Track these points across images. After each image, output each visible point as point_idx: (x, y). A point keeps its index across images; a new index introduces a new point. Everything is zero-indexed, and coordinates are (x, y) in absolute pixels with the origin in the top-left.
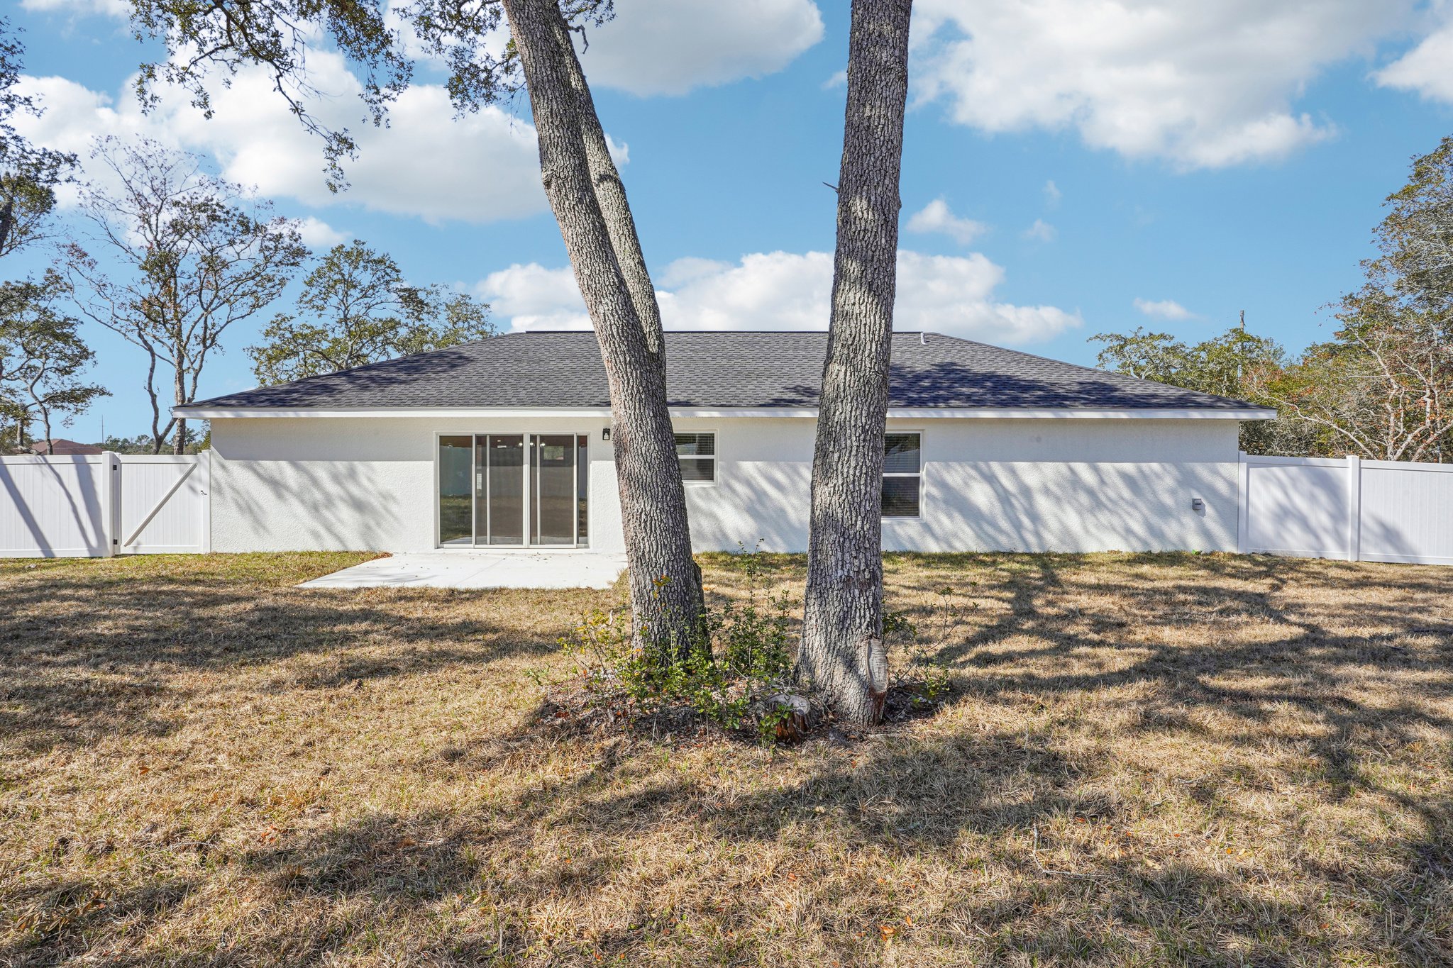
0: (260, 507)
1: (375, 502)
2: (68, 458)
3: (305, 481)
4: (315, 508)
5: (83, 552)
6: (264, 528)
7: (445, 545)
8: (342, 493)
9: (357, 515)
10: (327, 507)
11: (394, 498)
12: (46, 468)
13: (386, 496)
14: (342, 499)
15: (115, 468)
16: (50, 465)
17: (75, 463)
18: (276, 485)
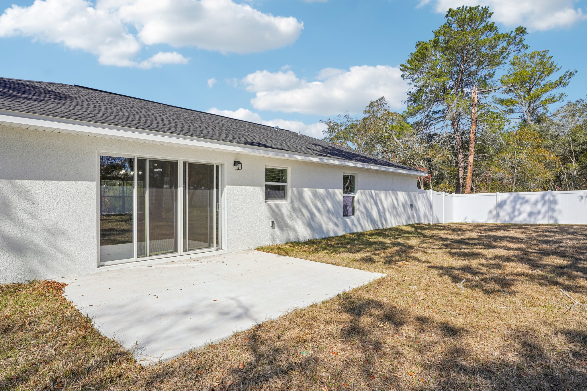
7: (106, 263)
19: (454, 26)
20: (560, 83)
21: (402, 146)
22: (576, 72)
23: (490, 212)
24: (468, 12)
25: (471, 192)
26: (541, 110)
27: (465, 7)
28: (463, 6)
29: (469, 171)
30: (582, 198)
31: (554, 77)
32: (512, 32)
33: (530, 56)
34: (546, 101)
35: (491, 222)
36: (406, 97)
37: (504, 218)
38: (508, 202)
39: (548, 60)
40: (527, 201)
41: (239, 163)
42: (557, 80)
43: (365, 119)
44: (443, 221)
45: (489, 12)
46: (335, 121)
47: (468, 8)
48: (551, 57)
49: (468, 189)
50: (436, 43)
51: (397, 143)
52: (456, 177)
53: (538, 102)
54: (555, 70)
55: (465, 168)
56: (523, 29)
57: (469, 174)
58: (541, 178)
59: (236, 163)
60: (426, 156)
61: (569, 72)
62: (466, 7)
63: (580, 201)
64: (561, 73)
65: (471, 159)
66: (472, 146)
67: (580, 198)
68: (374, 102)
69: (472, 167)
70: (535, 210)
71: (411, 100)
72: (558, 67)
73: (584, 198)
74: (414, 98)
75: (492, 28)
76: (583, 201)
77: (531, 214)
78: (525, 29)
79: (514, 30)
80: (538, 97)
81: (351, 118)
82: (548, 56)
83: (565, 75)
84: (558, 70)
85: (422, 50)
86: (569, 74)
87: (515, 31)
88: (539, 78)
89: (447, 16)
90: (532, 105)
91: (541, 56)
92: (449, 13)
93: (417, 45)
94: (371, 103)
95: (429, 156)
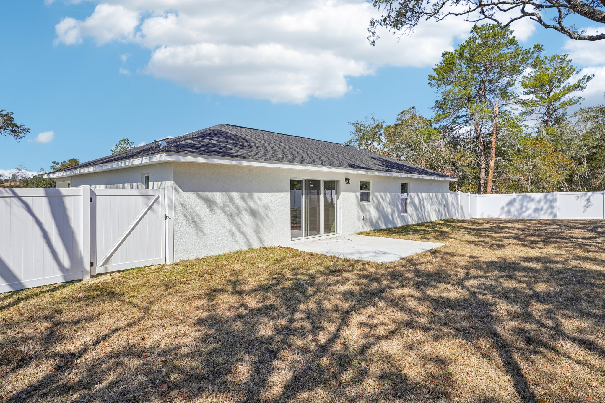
0: (200, 218)
1: (262, 211)
2: (41, 191)
3: (227, 200)
4: (230, 216)
5: (58, 278)
6: (202, 232)
8: (246, 206)
9: (252, 219)
10: (238, 215)
11: (270, 209)
12: (15, 200)
13: (267, 208)
14: (245, 209)
15: (91, 200)
16: (19, 198)
17: (47, 196)
18: (210, 204)
19: (479, 41)
20: (579, 86)
21: (430, 151)
22: (594, 76)
23: (503, 208)
24: (491, 29)
25: (492, 193)
26: (560, 112)
27: (488, 24)
28: (487, 24)
29: (490, 173)
30: (578, 197)
31: (572, 81)
32: (530, 48)
33: (550, 59)
34: (565, 103)
35: (503, 217)
36: (433, 104)
37: (515, 213)
38: (518, 200)
39: (568, 64)
40: (533, 200)
41: (348, 179)
42: (575, 84)
43: (396, 125)
44: (468, 218)
45: (510, 30)
46: (363, 123)
47: (491, 25)
48: (571, 61)
49: (489, 190)
50: (461, 56)
51: (426, 148)
52: (478, 178)
53: (557, 104)
54: (575, 73)
55: (487, 170)
56: (541, 46)
57: (490, 177)
58: (553, 180)
59: (346, 180)
60: (451, 160)
61: (587, 76)
62: (490, 24)
63: (577, 200)
64: (579, 77)
65: (492, 163)
66: (493, 151)
67: (577, 197)
68: (405, 111)
69: (493, 170)
70: (540, 207)
71: (438, 107)
72: (577, 70)
73: (580, 197)
74: (441, 105)
75: (512, 42)
76: (579, 199)
77: (536, 210)
78: (542, 46)
79: (532, 47)
80: (557, 99)
81: (378, 120)
82: (567, 59)
83: (583, 79)
84: (577, 73)
85: (450, 64)
86: (586, 78)
87: (534, 48)
88: (558, 82)
89: (472, 31)
90: (551, 107)
91: (561, 59)
92: (474, 29)
93: (444, 55)
94: (403, 112)
95: (455, 160)
